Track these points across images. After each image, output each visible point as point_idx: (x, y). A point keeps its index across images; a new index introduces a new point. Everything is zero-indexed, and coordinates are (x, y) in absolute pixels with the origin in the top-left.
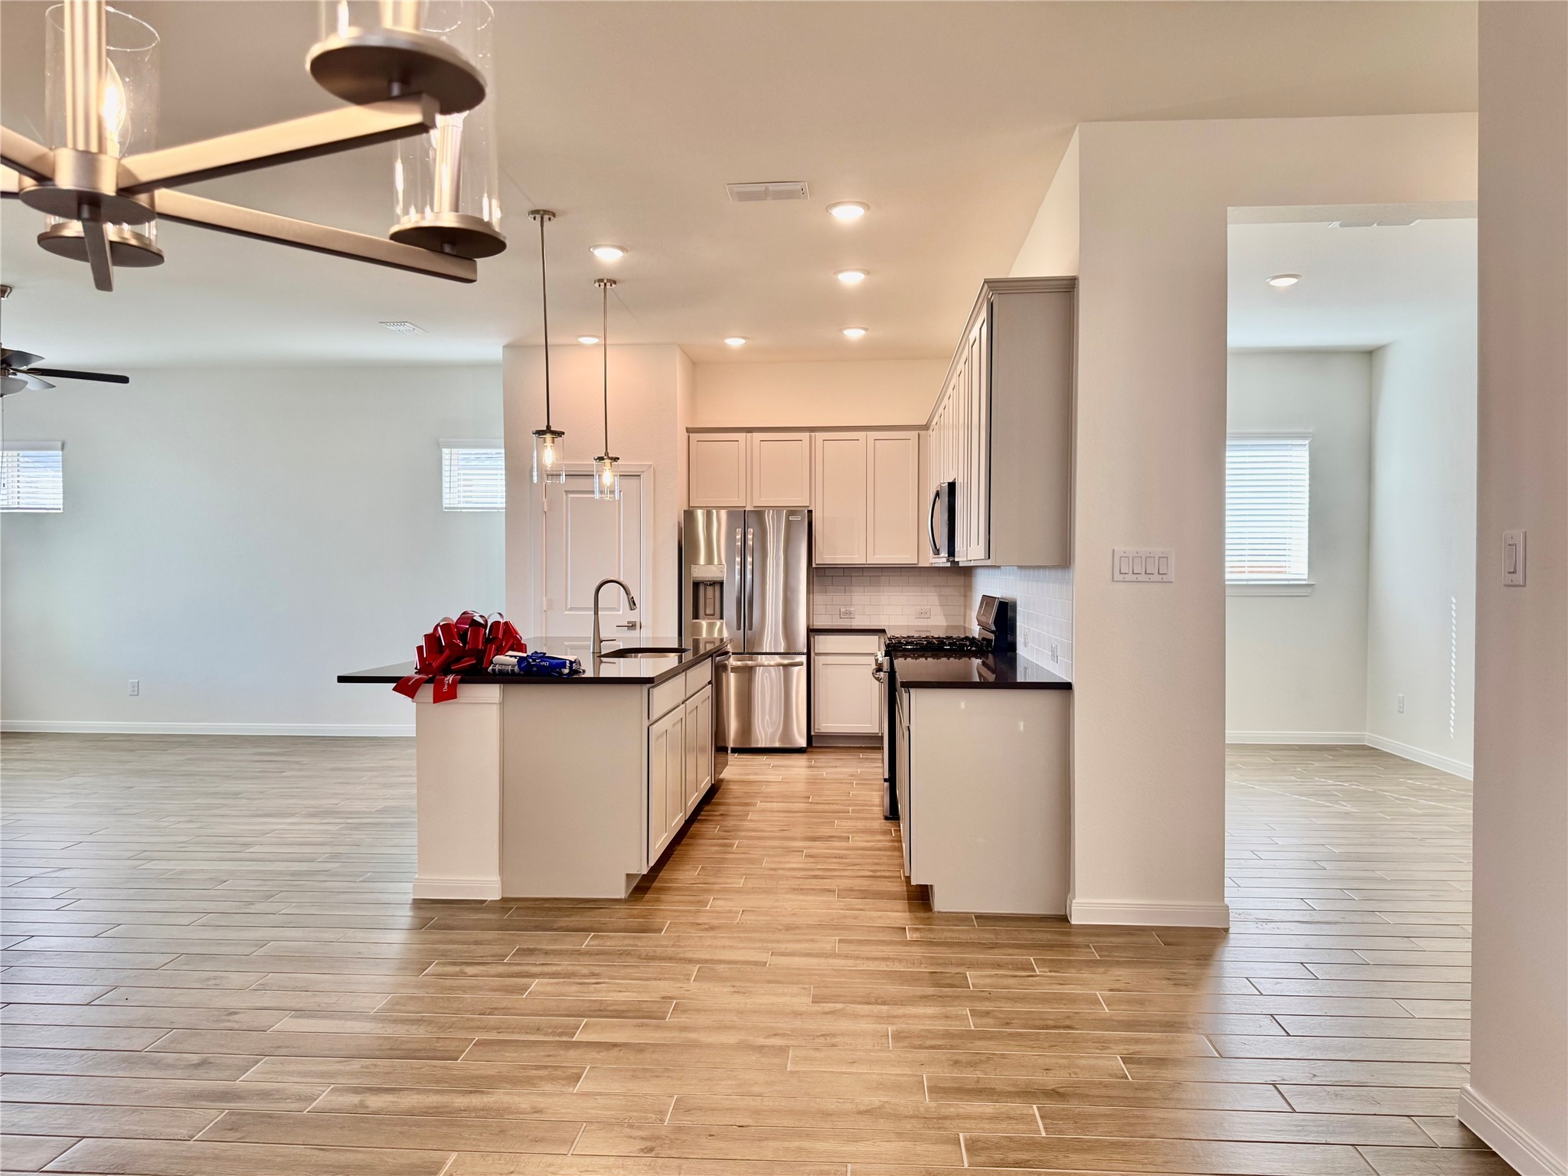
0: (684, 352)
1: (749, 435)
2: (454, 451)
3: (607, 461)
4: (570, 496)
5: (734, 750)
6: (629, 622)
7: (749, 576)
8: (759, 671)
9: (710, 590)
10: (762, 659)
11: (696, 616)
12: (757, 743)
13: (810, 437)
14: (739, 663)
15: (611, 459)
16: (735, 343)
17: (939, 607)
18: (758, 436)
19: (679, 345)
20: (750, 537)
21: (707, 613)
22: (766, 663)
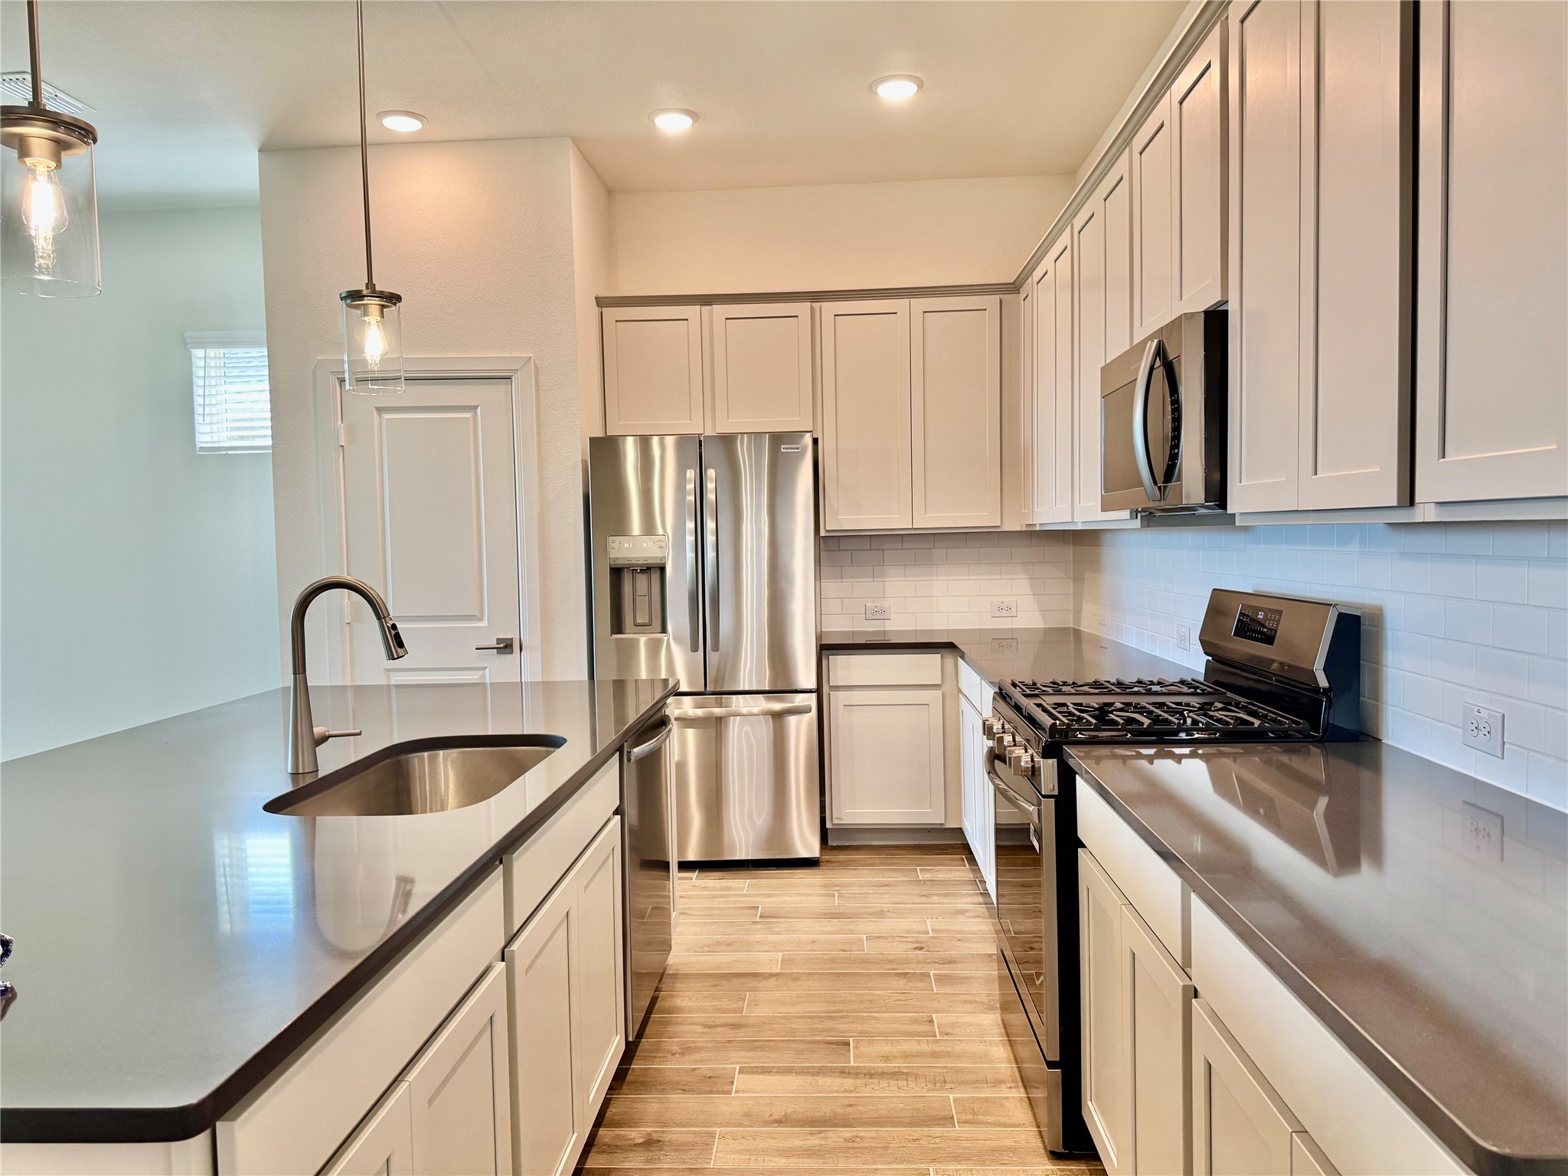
0: (587, 160)
1: (706, 309)
2: (212, 352)
3: (373, 304)
4: (386, 416)
5: (684, 866)
6: (499, 641)
7: (710, 554)
8: (734, 725)
9: (642, 581)
10: (738, 701)
11: (618, 627)
12: (733, 851)
13: (812, 308)
14: (700, 712)
15: (382, 295)
16: (673, 125)
17: (1032, 597)
18: (721, 310)
19: (575, 140)
20: (710, 486)
21: (639, 621)
22: (744, 711)
